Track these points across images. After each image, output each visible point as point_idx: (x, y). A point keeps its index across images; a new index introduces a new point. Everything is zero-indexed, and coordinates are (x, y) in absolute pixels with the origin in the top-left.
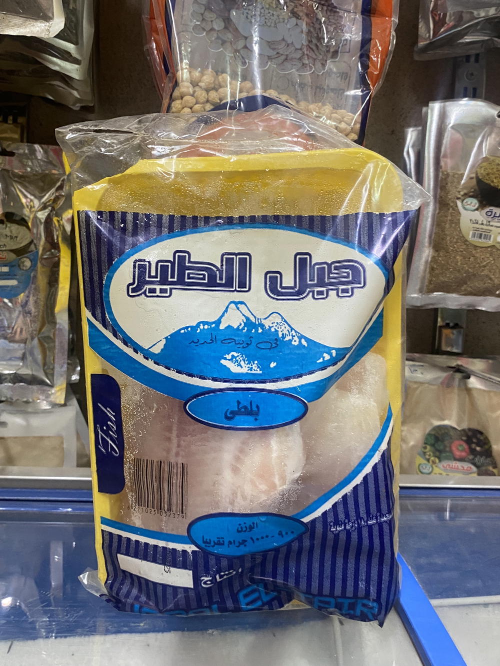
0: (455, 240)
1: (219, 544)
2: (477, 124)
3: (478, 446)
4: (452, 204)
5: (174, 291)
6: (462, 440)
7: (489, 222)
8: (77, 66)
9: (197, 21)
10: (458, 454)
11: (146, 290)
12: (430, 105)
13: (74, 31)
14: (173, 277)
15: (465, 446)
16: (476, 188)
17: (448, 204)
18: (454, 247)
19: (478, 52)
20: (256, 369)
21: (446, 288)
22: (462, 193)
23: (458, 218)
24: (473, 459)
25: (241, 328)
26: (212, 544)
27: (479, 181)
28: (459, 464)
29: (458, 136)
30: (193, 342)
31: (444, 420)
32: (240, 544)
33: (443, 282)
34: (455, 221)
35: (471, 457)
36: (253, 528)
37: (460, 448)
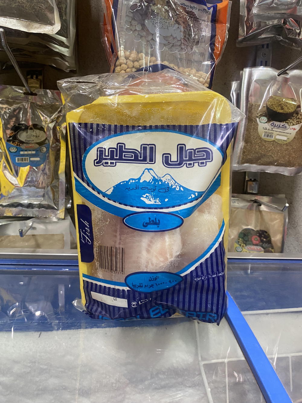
0: (255, 138)
1: (140, 286)
2: (267, 79)
3: (265, 238)
4: (254, 120)
5: (117, 163)
6: (257, 235)
7: (272, 129)
8: (67, 49)
9: (128, 25)
10: (254, 242)
11: (103, 163)
12: (244, 69)
13: (65, 31)
14: (117, 156)
15: (258, 238)
16: (266, 112)
17: (252, 120)
18: (255, 141)
19: (268, 43)
20: (158, 202)
21: (251, 162)
22: (259, 114)
23: (257, 127)
24: (262, 245)
25: (150, 182)
26: (137, 286)
27: (268, 108)
28: (255, 247)
29: (258, 85)
30: (127, 189)
31: (248, 226)
32: (151, 286)
33: (249, 159)
34: (256, 128)
35: (261, 244)
36: (157, 279)
37: (256, 239)
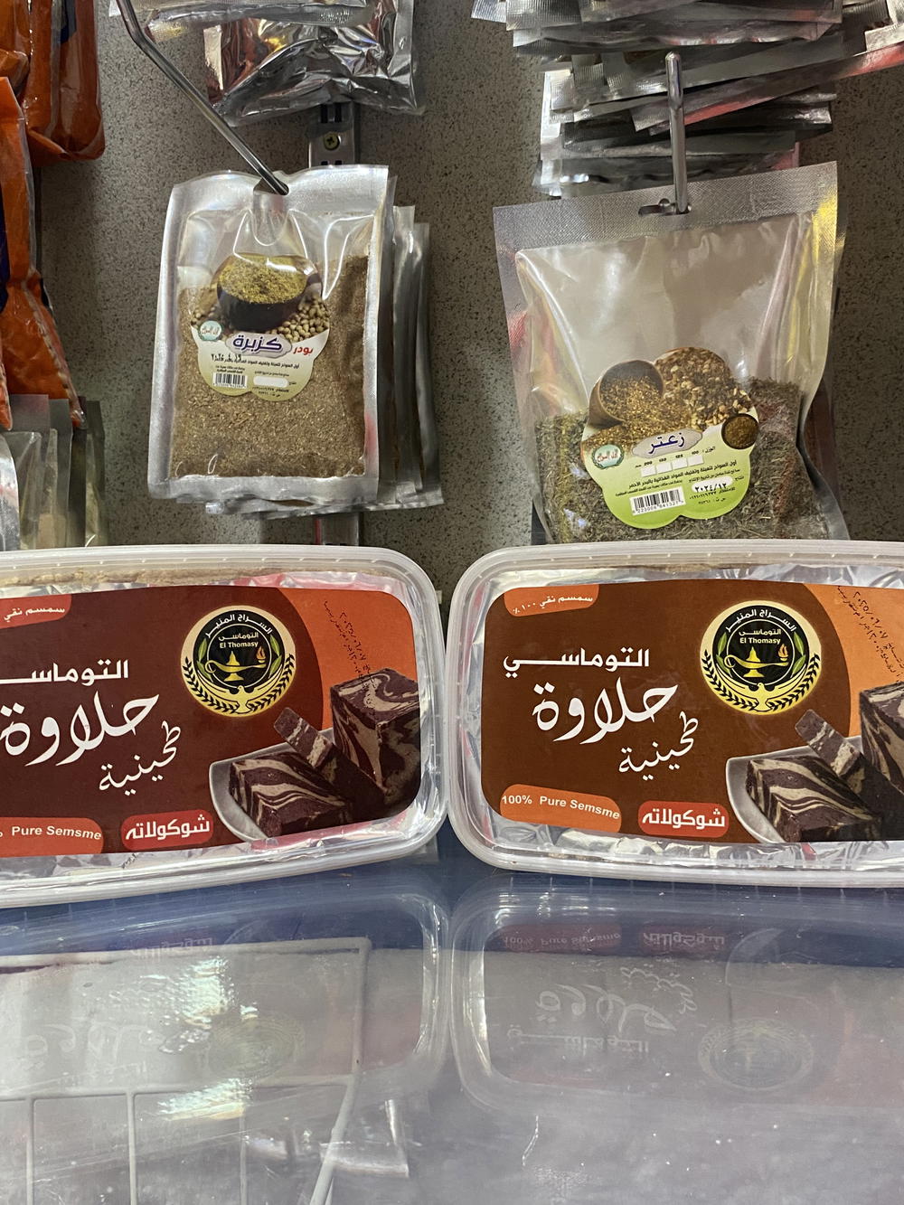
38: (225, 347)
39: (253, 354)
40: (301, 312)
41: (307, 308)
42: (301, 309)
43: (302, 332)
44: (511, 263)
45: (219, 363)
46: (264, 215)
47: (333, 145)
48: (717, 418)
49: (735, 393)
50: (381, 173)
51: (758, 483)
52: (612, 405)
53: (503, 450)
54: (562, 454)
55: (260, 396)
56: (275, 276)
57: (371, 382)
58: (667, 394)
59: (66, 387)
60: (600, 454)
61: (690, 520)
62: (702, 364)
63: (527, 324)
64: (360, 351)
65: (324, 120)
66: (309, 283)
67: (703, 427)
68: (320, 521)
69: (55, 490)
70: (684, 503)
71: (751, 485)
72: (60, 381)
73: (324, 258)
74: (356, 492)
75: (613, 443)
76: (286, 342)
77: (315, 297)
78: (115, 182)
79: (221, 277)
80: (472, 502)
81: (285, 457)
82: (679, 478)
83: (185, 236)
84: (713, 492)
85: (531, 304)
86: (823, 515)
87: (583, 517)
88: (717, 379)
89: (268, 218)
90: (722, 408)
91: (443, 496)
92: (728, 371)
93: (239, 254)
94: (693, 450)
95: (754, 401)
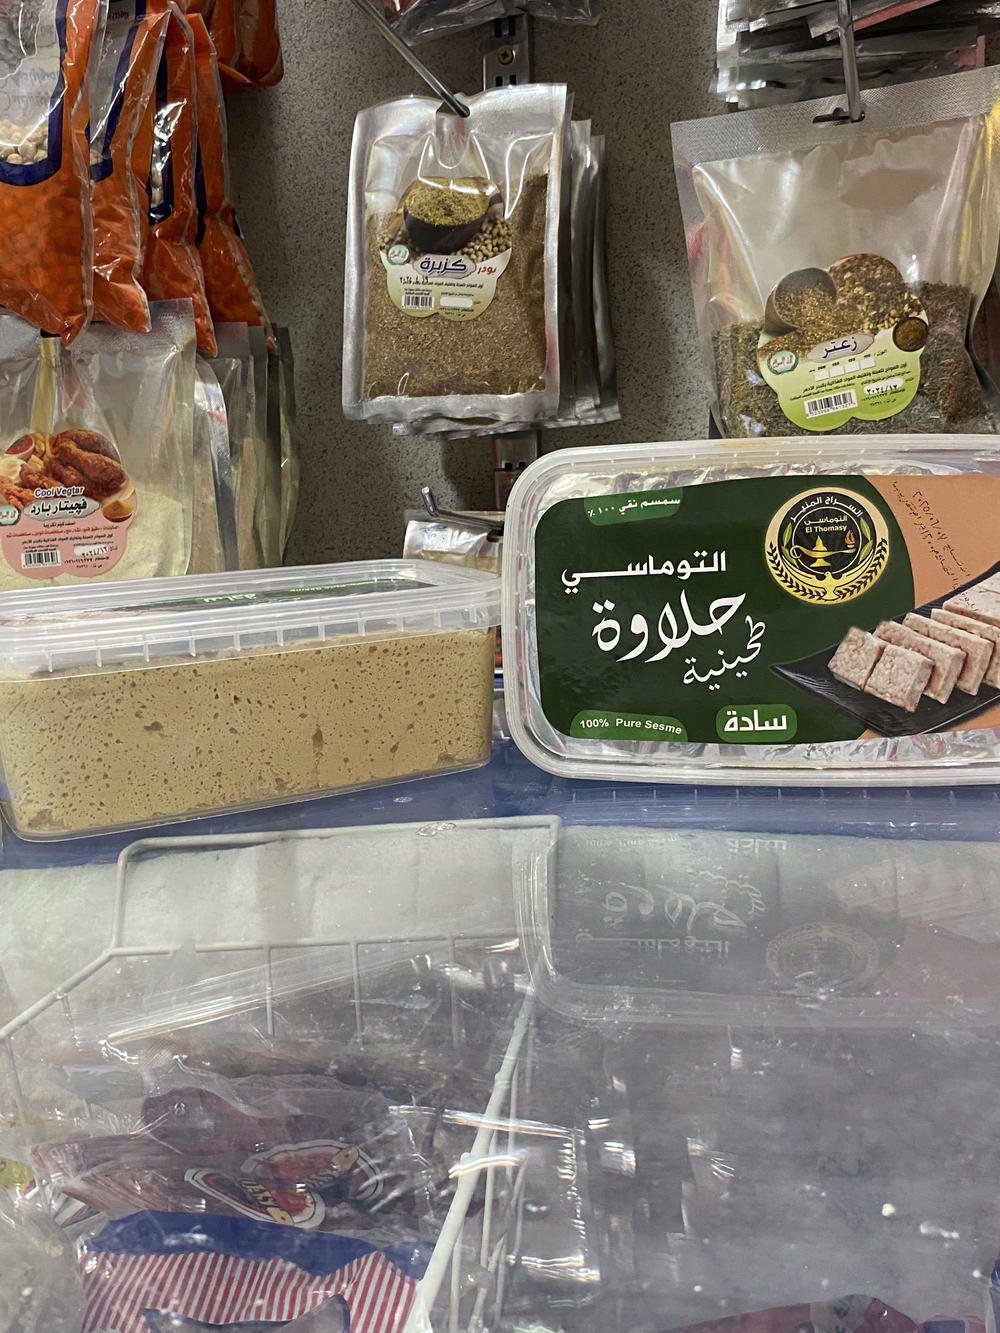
38: (412, 271)
39: (439, 276)
40: (485, 232)
41: (490, 228)
42: (484, 229)
43: (485, 251)
44: (688, 175)
45: (408, 286)
46: (446, 139)
47: (508, 59)
48: (889, 322)
49: (906, 297)
50: (560, 91)
51: (927, 384)
52: (787, 313)
53: (681, 362)
54: (739, 361)
55: (447, 316)
56: (458, 198)
57: (552, 298)
58: (840, 300)
59: (260, 314)
60: (776, 361)
61: (862, 421)
62: (875, 270)
63: (704, 235)
64: (541, 268)
65: (498, 34)
66: (491, 205)
67: (875, 331)
68: (498, 441)
69: (254, 413)
70: (856, 405)
71: (921, 385)
72: (254, 308)
73: (504, 177)
74: (539, 410)
75: (788, 349)
76: (471, 262)
77: (498, 217)
78: (293, 106)
79: (407, 201)
80: (649, 417)
81: (470, 375)
82: (852, 382)
83: (371, 163)
84: (884, 393)
85: (708, 216)
86: (991, 414)
87: (759, 421)
88: (889, 284)
89: (451, 142)
90: (893, 312)
91: (620, 412)
92: (899, 276)
93: (424, 177)
94: (865, 353)
95: (924, 304)
